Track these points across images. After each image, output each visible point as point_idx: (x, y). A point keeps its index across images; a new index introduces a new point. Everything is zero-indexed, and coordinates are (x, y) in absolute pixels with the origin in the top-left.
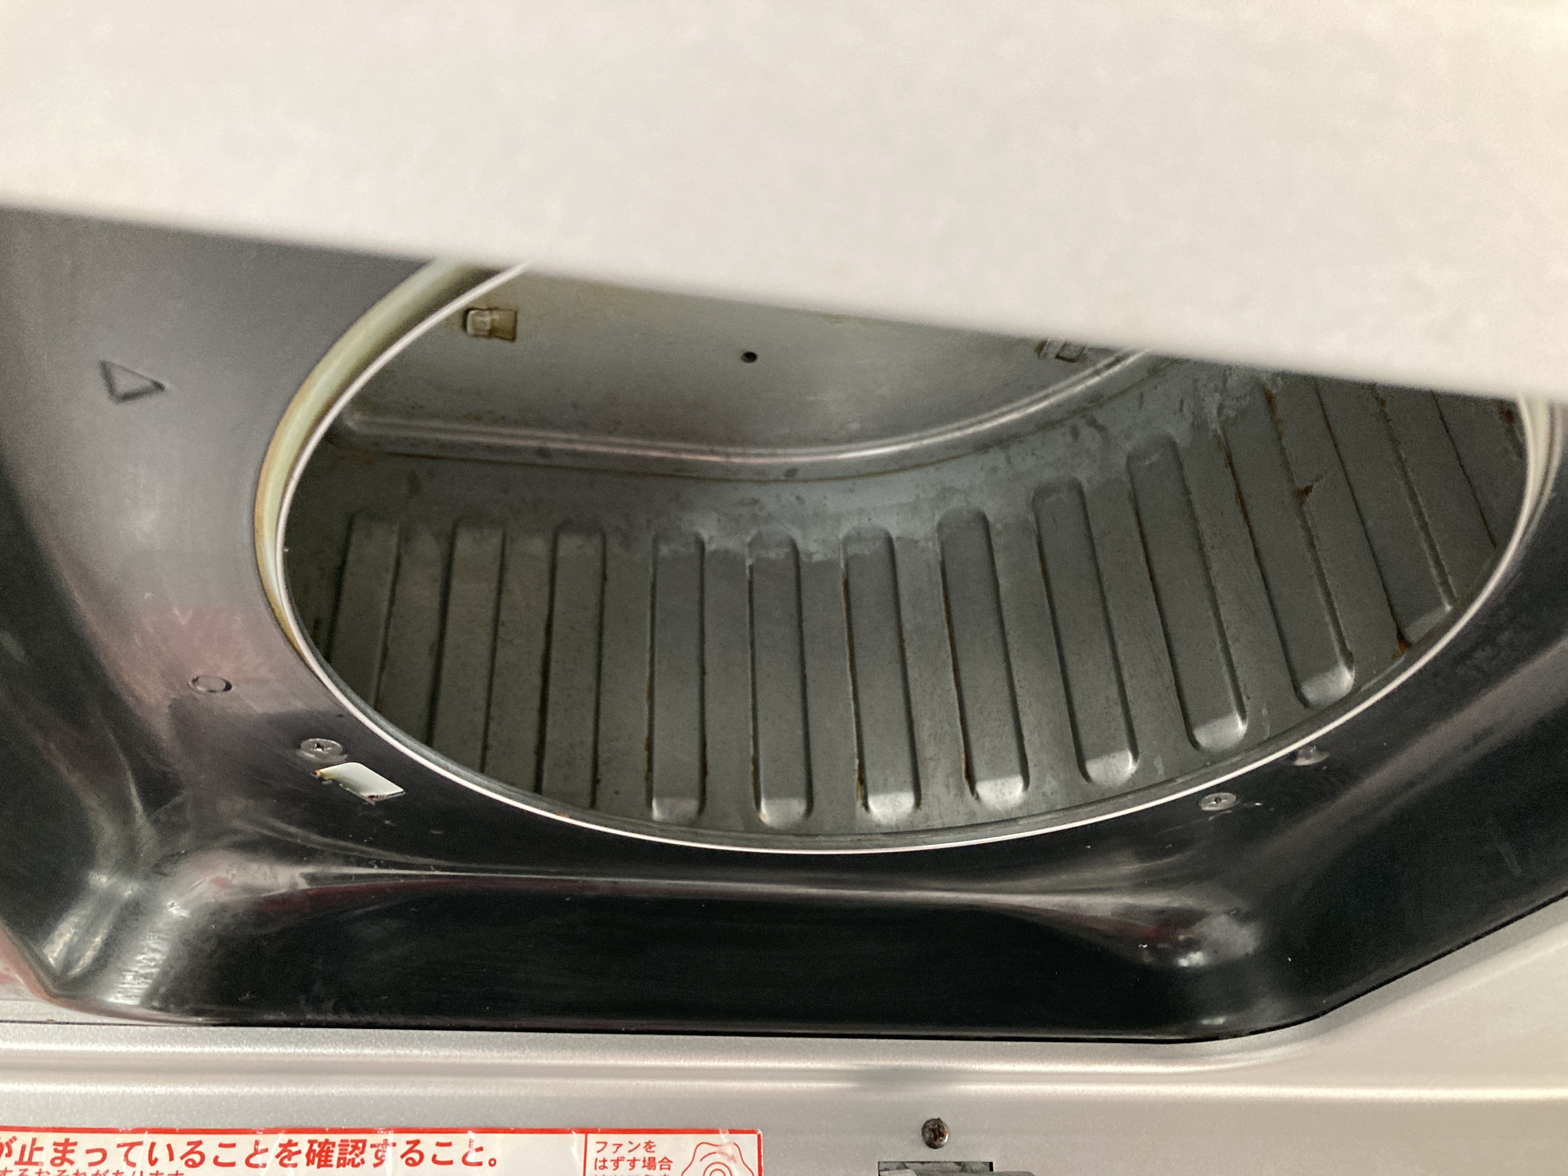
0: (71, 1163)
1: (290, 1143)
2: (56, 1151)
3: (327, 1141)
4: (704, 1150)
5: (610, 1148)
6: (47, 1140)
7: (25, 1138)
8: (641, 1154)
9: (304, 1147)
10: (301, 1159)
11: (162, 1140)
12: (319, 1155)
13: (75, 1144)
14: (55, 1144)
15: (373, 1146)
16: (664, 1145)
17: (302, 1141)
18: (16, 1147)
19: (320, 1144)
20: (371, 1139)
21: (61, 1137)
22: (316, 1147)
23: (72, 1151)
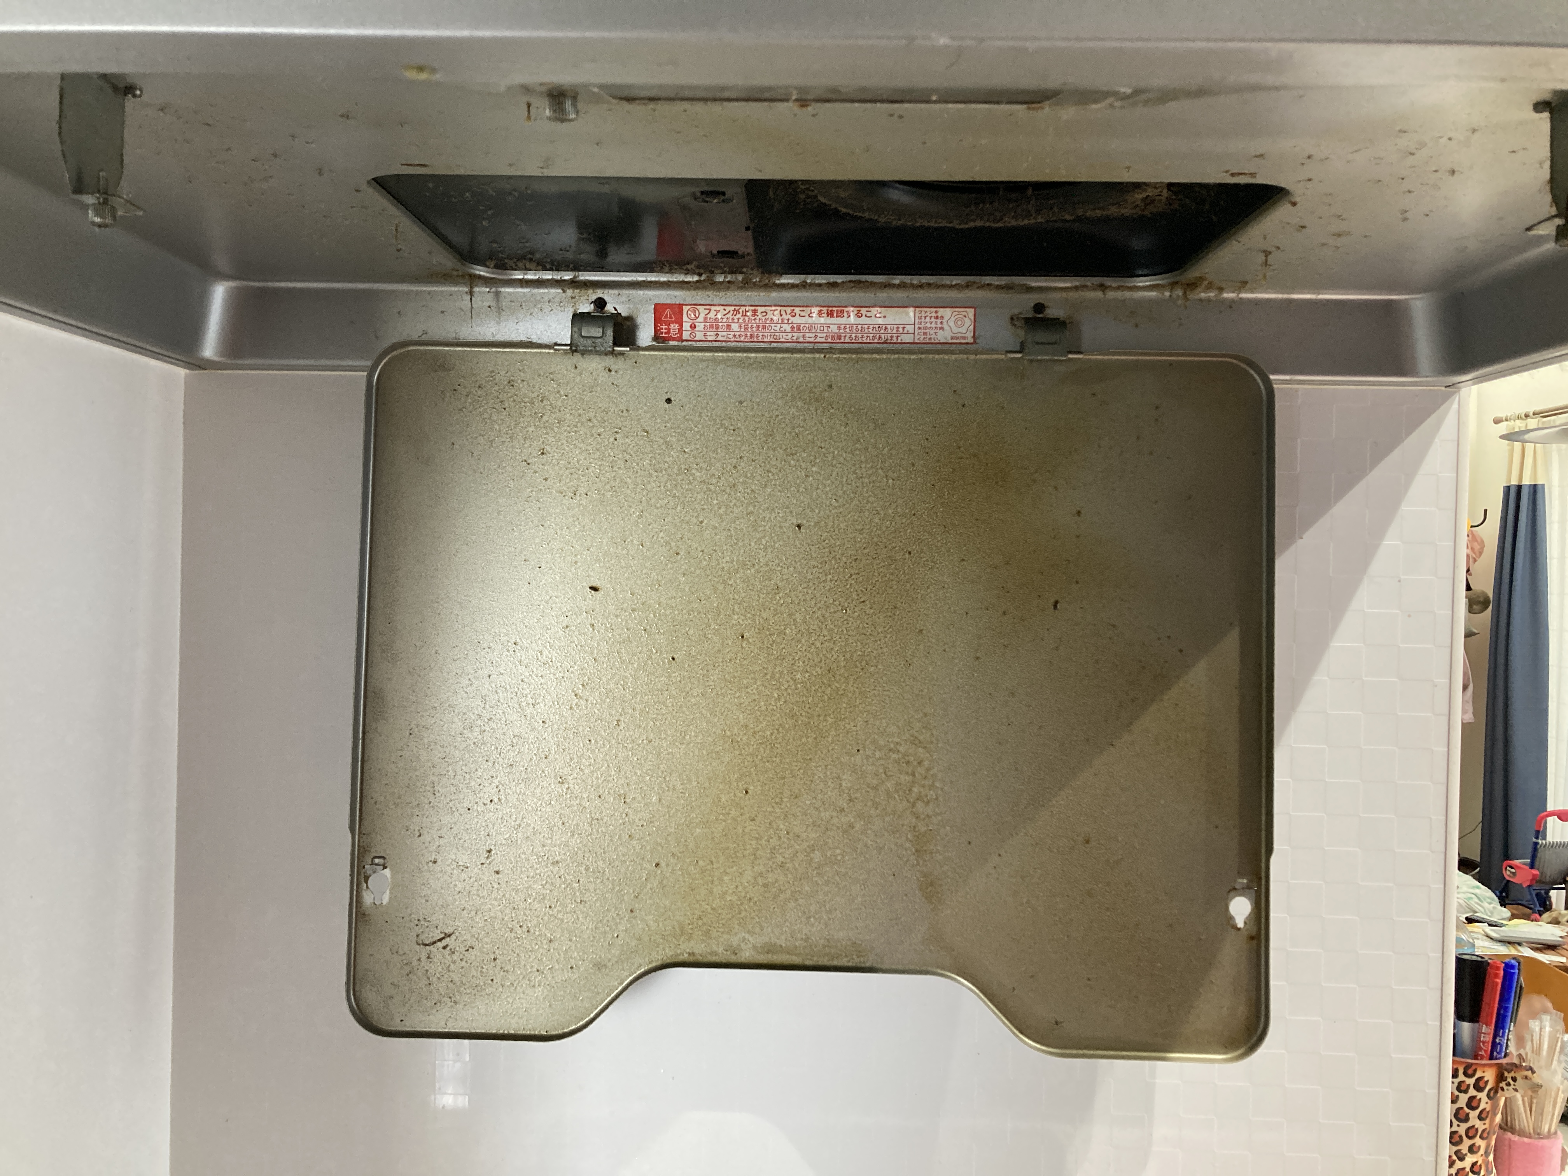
0: (757, 316)
1: (821, 310)
2: (752, 312)
3: (832, 310)
4: (955, 314)
5: (923, 313)
6: (749, 309)
7: (742, 308)
8: (934, 315)
9: (826, 312)
10: (825, 315)
11: (783, 309)
12: (830, 314)
15: (847, 312)
16: (941, 311)
17: (825, 309)
18: (741, 311)
20: (846, 309)
21: (753, 308)
22: (829, 311)
23: (757, 312)
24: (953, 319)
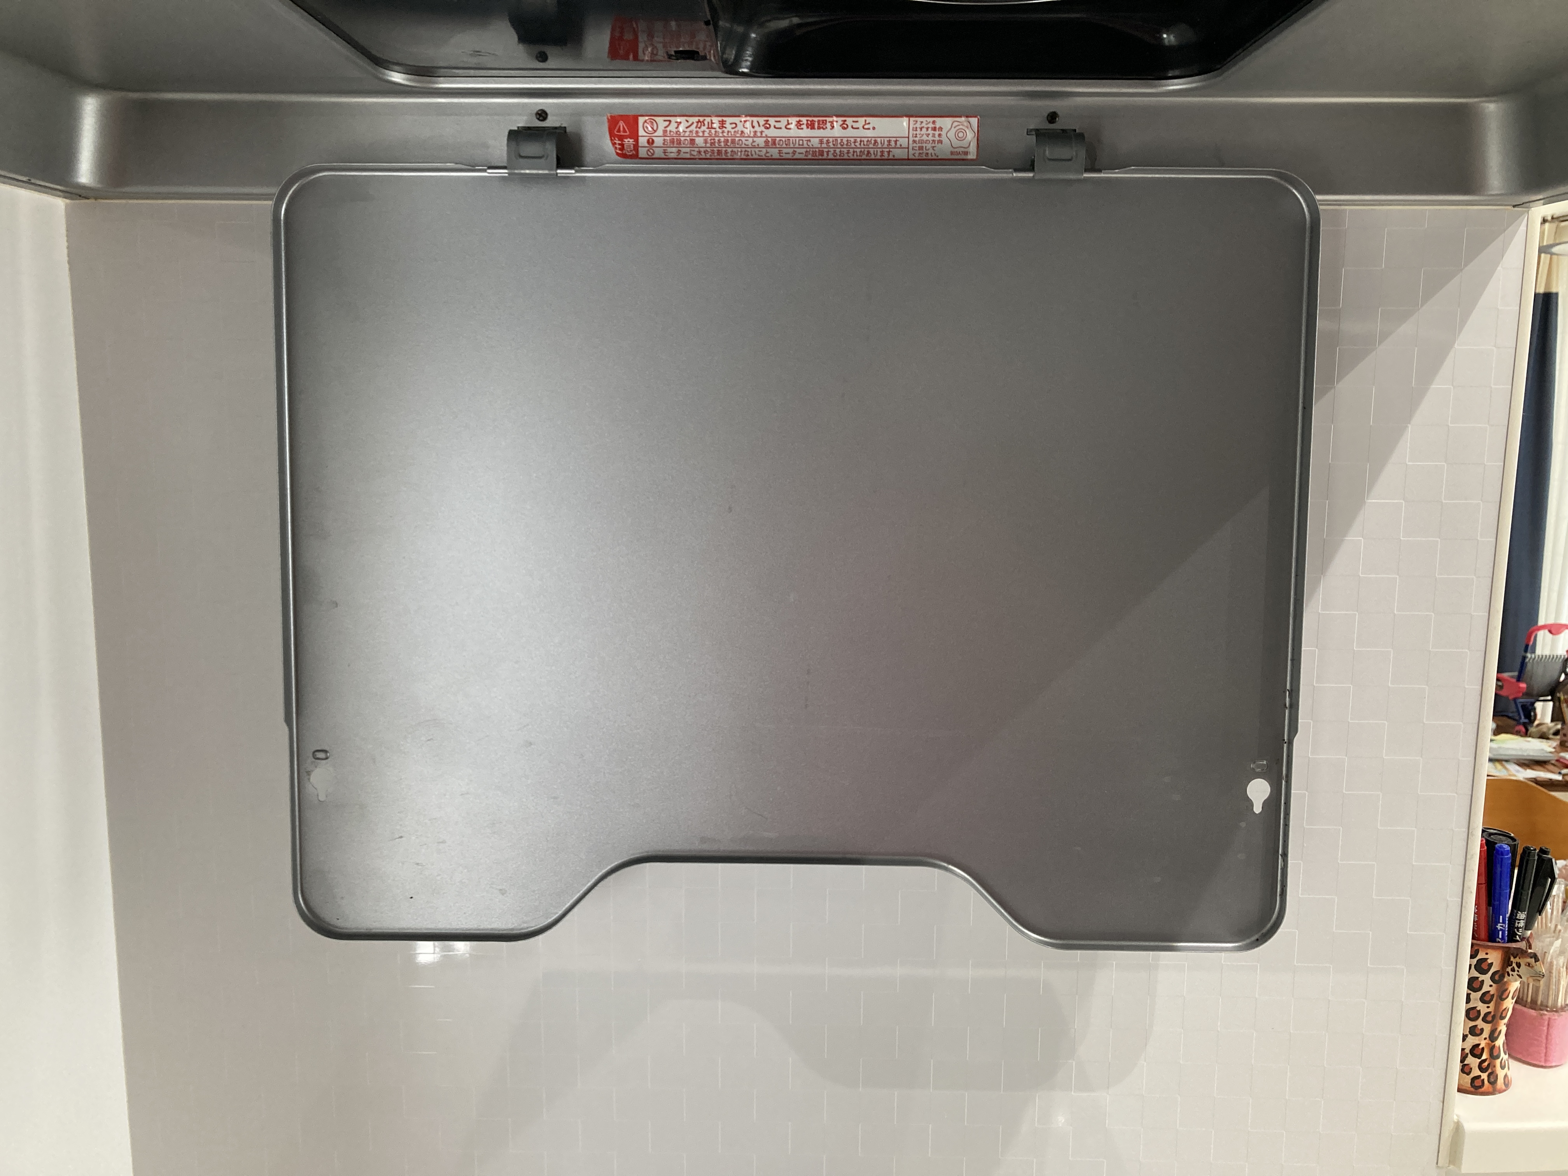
0: (726, 128)
1: (800, 121)
2: (720, 124)
3: (813, 120)
4: (955, 124)
5: (919, 123)
6: (716, 120)
7: (708, 119)
8: (931, 125)
9: (805, 122)
10: (804, 127)
11: (755, 119)
12: (810, 125)
13: (725, 121)
14: (719, 121)
15: (829, 122)
16: (940, 122)
17: (804, 120)
18: (706, 123)
19: (811, 121)
20: (828, 119)
21: (720, 119)
22: (809, 122)
23: (725, 124)
24: (953, 130)
